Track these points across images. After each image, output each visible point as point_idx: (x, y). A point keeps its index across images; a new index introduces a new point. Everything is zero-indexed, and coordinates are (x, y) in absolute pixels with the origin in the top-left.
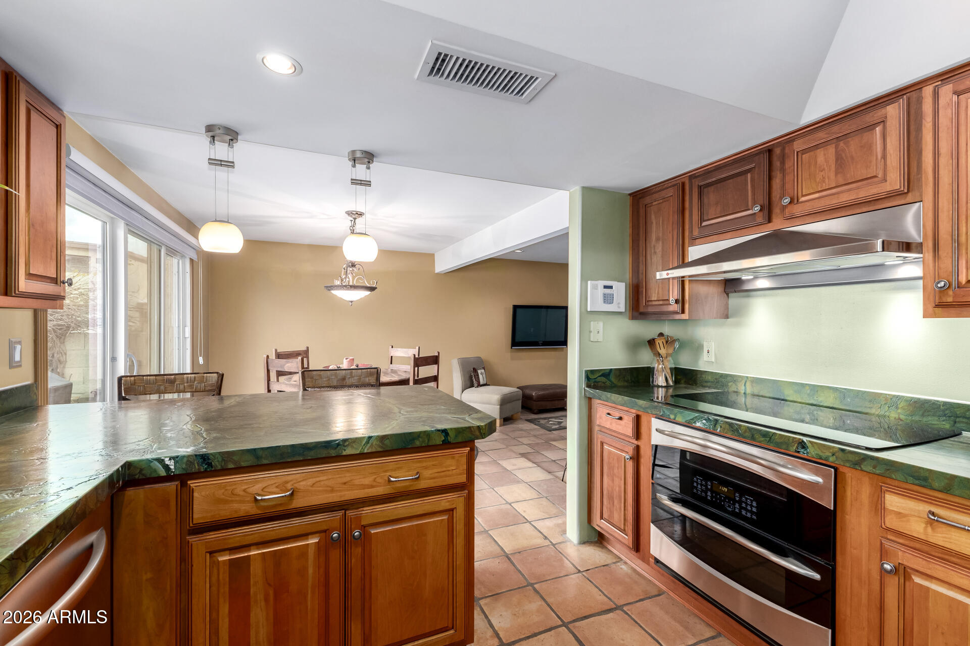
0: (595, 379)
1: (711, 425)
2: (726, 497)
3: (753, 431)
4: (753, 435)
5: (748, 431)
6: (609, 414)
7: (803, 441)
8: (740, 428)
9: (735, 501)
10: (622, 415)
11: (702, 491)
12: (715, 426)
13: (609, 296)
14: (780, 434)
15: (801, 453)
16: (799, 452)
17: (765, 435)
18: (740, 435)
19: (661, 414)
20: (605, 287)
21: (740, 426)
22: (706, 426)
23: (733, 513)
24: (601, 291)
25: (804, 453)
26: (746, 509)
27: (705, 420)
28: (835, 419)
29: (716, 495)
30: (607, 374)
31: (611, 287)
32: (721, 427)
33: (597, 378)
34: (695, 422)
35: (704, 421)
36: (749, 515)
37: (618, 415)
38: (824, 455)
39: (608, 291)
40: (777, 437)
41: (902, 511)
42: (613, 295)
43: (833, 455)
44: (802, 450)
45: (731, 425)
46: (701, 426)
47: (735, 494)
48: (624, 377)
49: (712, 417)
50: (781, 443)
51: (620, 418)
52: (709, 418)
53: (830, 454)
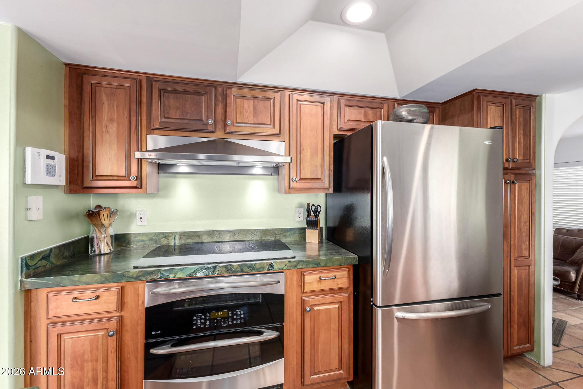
0: (35, 265)
1: (211, 271)
2: (222, 318)
3: (242, 266)
4: (242, 269)
5: (239, 267)
6: (75, 298)
7: (271, 263)
8: (233, 267)
9: (228, 318)
10: (98, 294)
11: (201, 323)
12: (213, 272)
13: (51, 167)
14: (259, 263)
15: (270, 270)
16: (269, 270)
17: (250, 267)
18: (235, 272)
19: (159, 277)
20: (48, 157)
21: (233, 265)
22: (206, 274)
23: (228, 326)
24: (43, 162)
25: (272, 270)
26: (237, 319)
27: (205, 269)
28: (230, 247)
29: (214, 321)
30: (46, 256)
31: (52, 158)
32: (219, 271)
33: (37, 263)
34: (196, 274)
35: (204, 271)
36: (239, 322)
37: (92, 295)
38: (281, 267)
39: (50, 162)
40: (257, 266)
41: (311, 281)
42: (55, 167)
43: (286, 266)
44: (271, 268)
45: (226, 267)
46: (201, 275)
47: (228, 313)
48: (63, 254)
49: (210, 266)
50: (260, 268)
51: (97, 297)
52: (209, 267)
53: (284, 266)
